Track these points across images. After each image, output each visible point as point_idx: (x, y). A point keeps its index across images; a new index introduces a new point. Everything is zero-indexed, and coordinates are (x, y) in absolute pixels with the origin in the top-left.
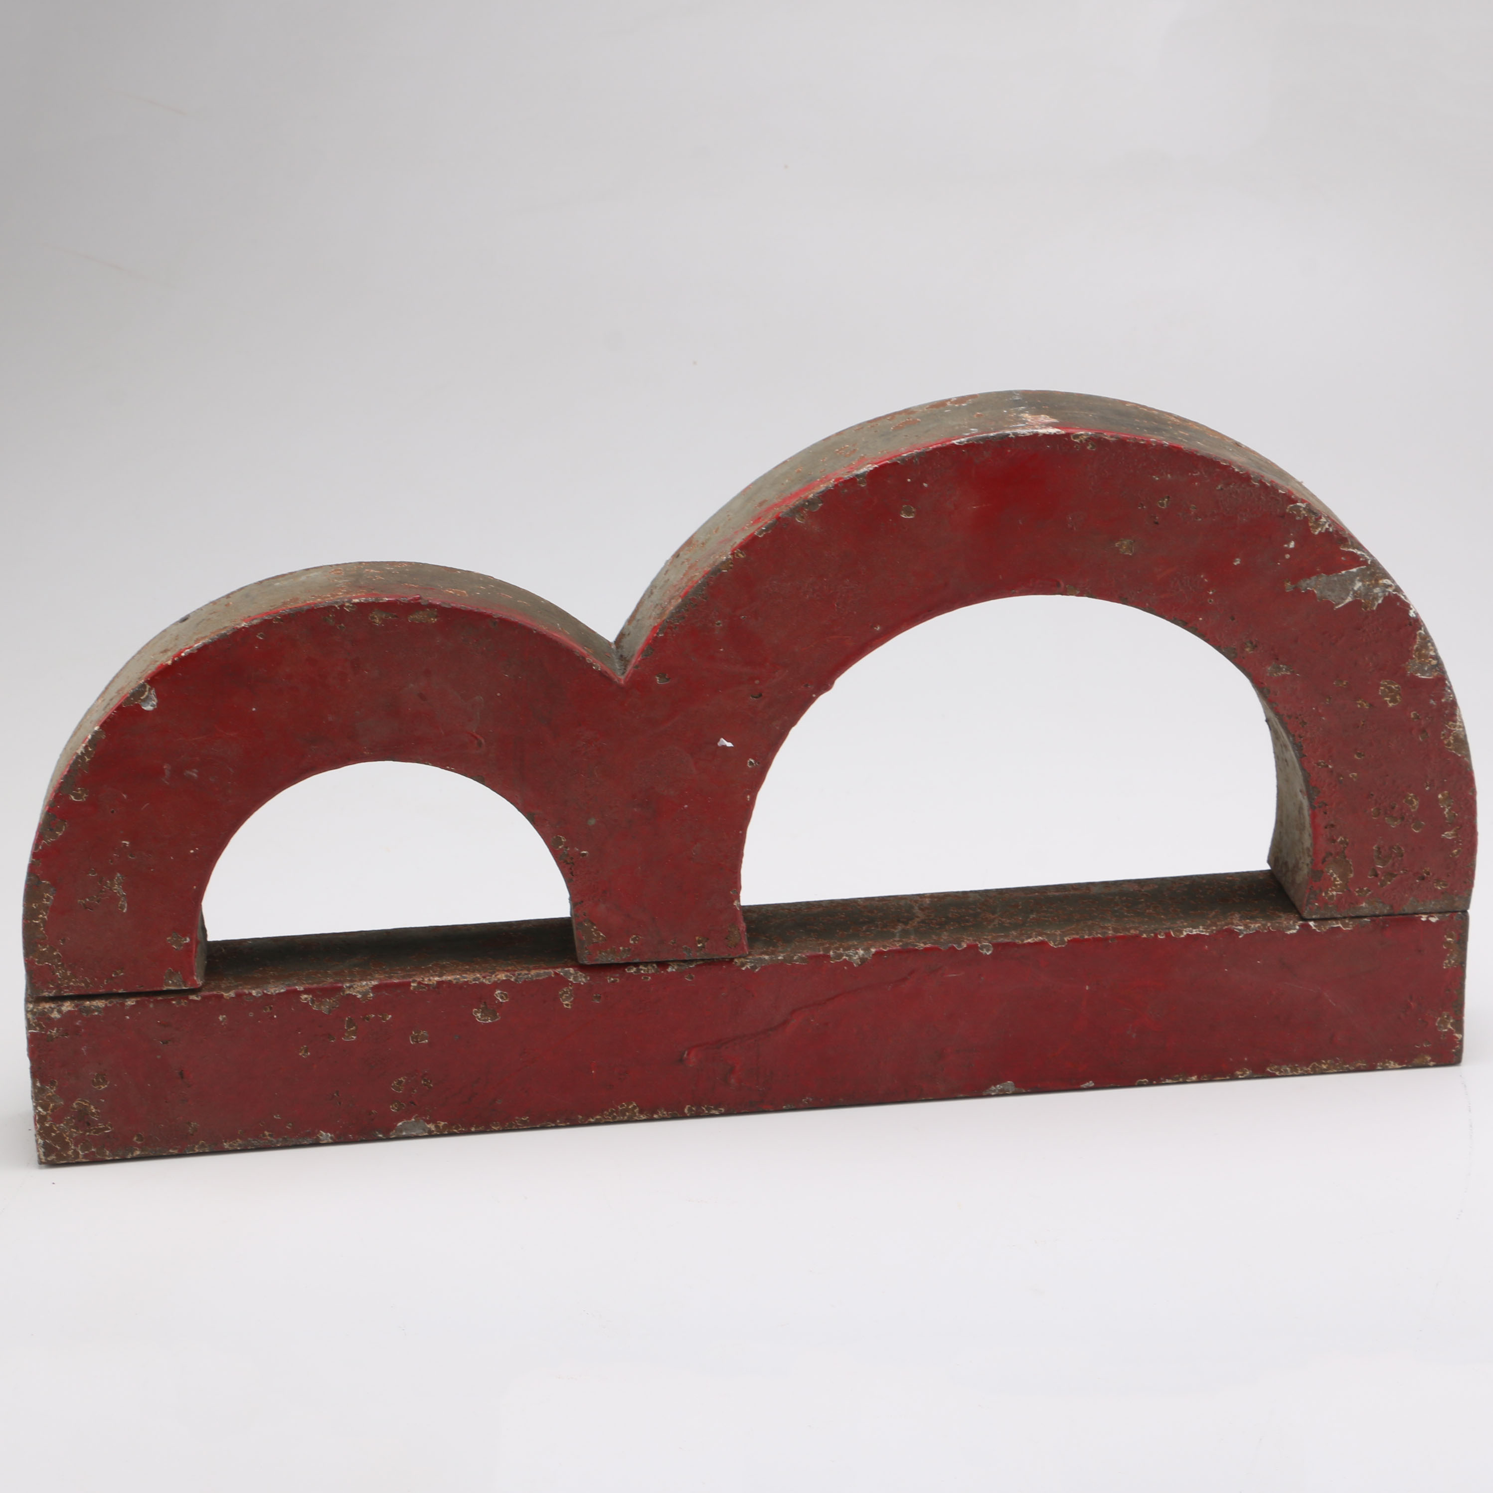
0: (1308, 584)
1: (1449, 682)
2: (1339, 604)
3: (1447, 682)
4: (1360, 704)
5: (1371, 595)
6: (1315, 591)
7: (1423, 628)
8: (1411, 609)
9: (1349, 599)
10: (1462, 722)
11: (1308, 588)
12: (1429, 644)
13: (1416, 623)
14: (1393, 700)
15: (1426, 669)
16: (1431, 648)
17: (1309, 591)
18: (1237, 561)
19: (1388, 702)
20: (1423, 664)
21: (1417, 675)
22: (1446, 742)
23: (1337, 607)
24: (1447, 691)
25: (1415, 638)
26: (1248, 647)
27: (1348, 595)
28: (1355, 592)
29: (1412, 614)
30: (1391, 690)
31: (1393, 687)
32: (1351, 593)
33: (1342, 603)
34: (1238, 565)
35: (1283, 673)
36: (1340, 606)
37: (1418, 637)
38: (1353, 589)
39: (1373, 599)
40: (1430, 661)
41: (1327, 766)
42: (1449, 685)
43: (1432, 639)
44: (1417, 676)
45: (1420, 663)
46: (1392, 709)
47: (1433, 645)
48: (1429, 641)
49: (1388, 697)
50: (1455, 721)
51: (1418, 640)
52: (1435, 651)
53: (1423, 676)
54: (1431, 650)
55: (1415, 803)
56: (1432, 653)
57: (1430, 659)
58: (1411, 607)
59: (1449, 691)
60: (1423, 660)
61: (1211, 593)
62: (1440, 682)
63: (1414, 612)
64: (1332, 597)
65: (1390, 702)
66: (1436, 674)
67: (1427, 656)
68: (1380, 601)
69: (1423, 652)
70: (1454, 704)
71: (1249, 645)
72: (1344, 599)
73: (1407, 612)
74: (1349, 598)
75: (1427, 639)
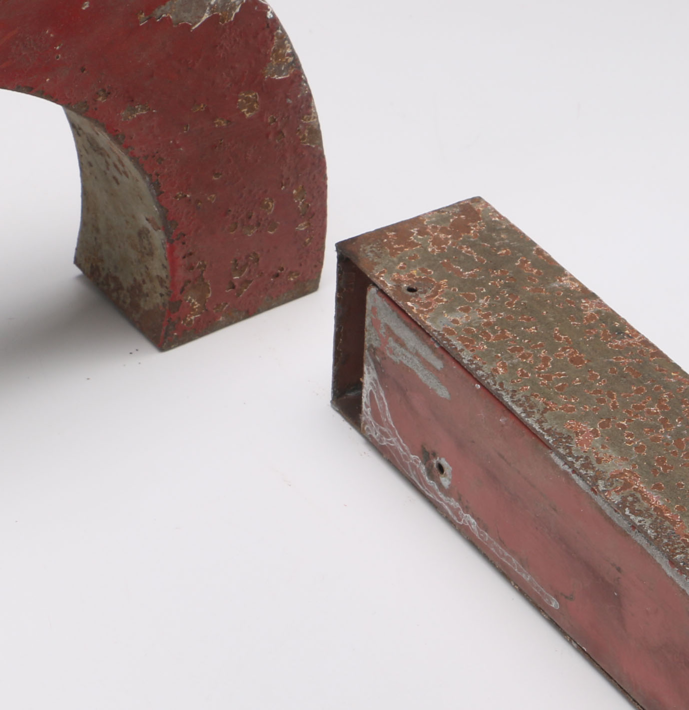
0: (162, 11)
1: (304, 75)
2: (196, 23)
3: (303, 77)
4: (217, 123)
5: (228, 6)
6: (171, 17)
7: (280, 28)
8: (269, 10)
9: (206, 16)
10: (316, 113)
11: (163, 16)
12: (286, 42)
13: (275, 23)
14: (251, 109)
15: (283, 69)
16: (288, 45)
17: (164, 18)
18: (86, 5)
19: (245, 113)
20: (279, 65)
21: (274, 77)
22: (301, 137)
23: (193, 28)
24: (303, 86)
25: (272, 39)
26: (100, 96)
27: (205, 11)
28: (212, 7)
29: (269, 15)
30: (248, 100)
31: (250, 96)
32: (208, 8)
33: (199, 22)
34: (87, 9)
35: (138, 114)
36: (197, 26)
37: (275, 38)
38: (209, 4)
39: (230, 9)
40: (287, 60)
41: (186, 196)
42: (304, 79)
43: (287, 36)
44: (275, 79)
45: (277, 64)
46: (250, 119)
47: (289, 42)
48: (286, 39)
49: (245, 108)
50: (310, 114)
51: (276, 40)
52: (292, 48)
53: (280, 76)
54: (288, 47)
55: (271, 206)
56: (289, 51)
57: (287, 58)
58: (269, 7)
59: (305, 84)
60: (280, 60)
61: (58, 48)
62: (297, 77)
63: (271, 12)
64: (187, 18)
65: (248, 112)
66: (293, 70)
67: (283, 56)
68: (238, 10)
69: (280, 51)
70: (308, 98)
71: (102, 93)
72: (201, 17)
73: (266, 14)
74: (206, 14)
75: (284, 37)
